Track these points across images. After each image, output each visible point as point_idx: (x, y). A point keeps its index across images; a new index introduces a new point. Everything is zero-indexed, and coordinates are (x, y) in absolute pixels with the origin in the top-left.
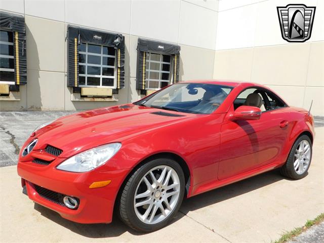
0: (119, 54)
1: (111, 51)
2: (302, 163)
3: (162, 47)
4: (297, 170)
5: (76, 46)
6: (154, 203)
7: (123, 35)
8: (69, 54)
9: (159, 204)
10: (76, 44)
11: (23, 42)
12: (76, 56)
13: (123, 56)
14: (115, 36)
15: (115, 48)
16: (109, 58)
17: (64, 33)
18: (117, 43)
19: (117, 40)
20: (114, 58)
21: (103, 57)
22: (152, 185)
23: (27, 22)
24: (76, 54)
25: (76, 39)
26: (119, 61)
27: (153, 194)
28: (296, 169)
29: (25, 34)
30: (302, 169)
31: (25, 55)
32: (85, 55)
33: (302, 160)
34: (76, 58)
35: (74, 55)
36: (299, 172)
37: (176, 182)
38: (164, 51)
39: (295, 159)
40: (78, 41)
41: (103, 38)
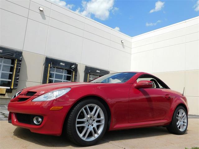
0: (74, 74)
1: (69, 72)
2: (182, 124)
3: (99, 71)
4: (180, 128)
5: (49, 68)
6: (88, 127)
7: (77, 64)
8: (45, 73)
9: (91, 128)
10: (49, 67)
11: (19, 65)
12: (48, 74)
13: (76, 75)
14: (72, 64)
15: (72, 70)
16: (67, 76)
17: (43, 61)
18: (73, 67)
19: (73, 66)
20: (71, 76)
21: (64, 75)
22: (88, 116)
23: (23, 54)
24: (49, 73)
25: (49, 65)
26: (73, 78)
27: (88, 120)
28: (178, 127)
29: (21, 61)
30: (182, 128)
31: (19, 72)
32: (54, 74)
33: (182, 122)
34: (48, 75)
35: (48, 73)
36: (181, 130)
37: (102, 117)
38: (100, 73)
39: (177, 120)
40: (50, 65)
41: (65, 65)
